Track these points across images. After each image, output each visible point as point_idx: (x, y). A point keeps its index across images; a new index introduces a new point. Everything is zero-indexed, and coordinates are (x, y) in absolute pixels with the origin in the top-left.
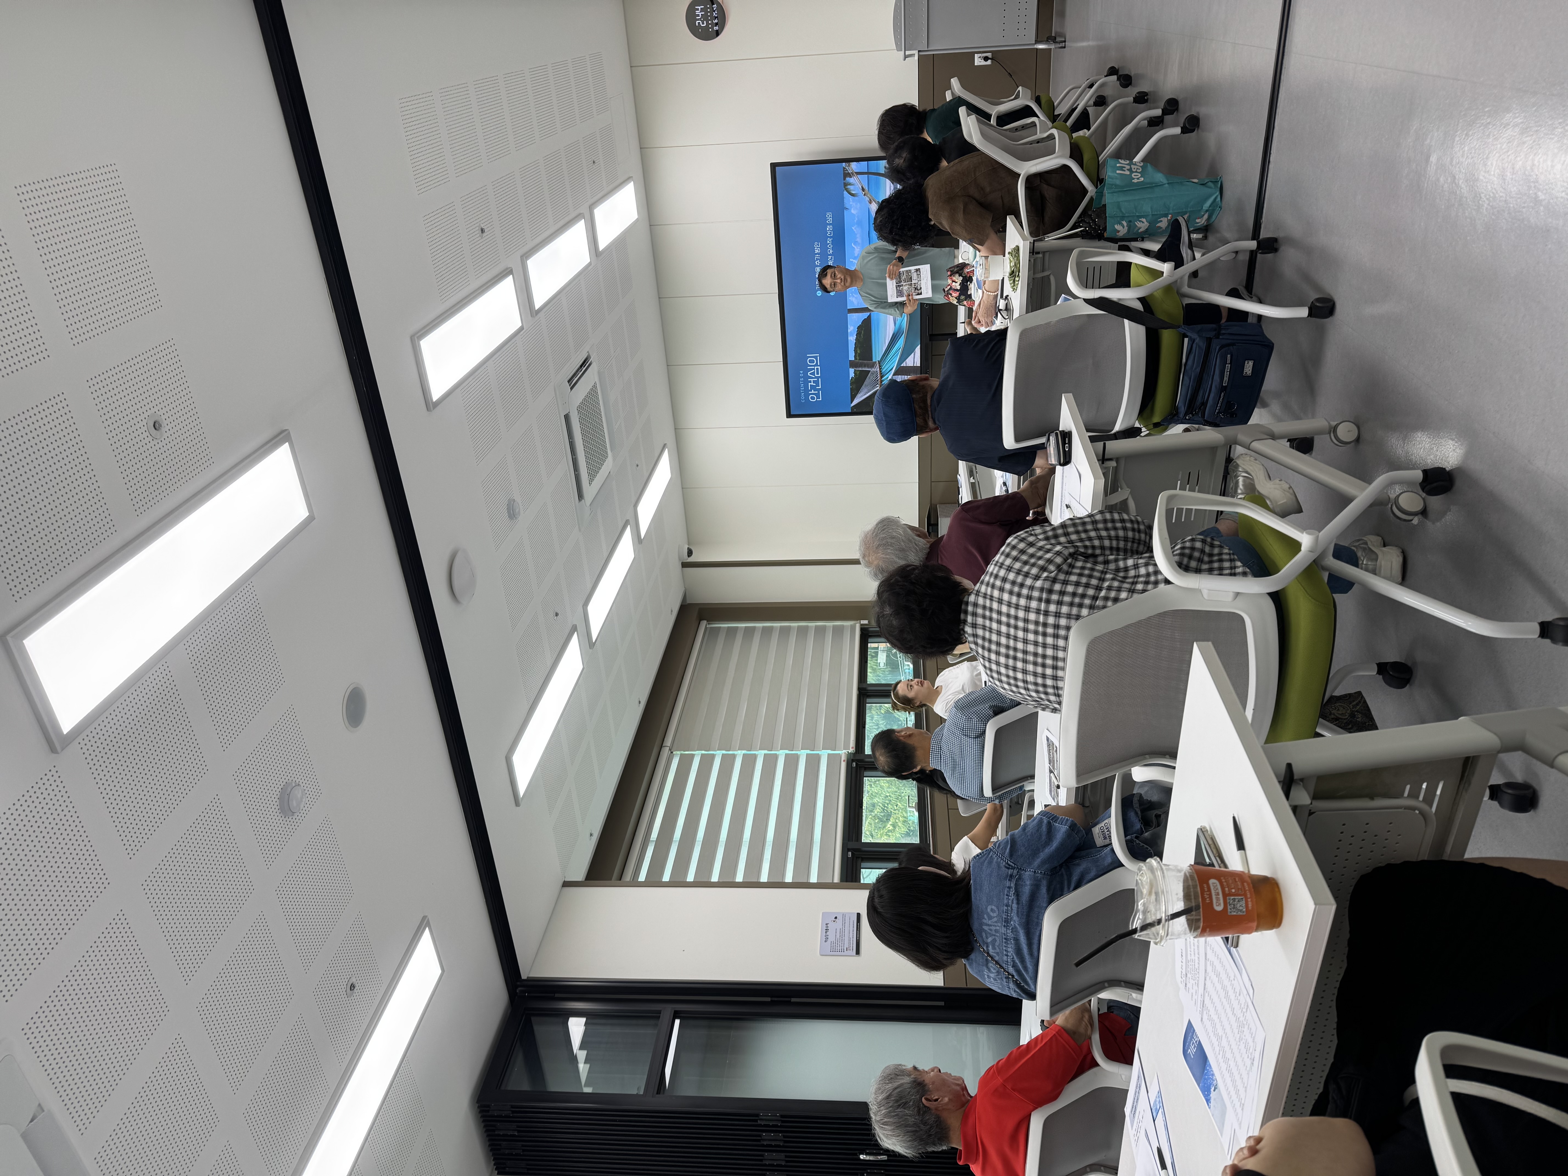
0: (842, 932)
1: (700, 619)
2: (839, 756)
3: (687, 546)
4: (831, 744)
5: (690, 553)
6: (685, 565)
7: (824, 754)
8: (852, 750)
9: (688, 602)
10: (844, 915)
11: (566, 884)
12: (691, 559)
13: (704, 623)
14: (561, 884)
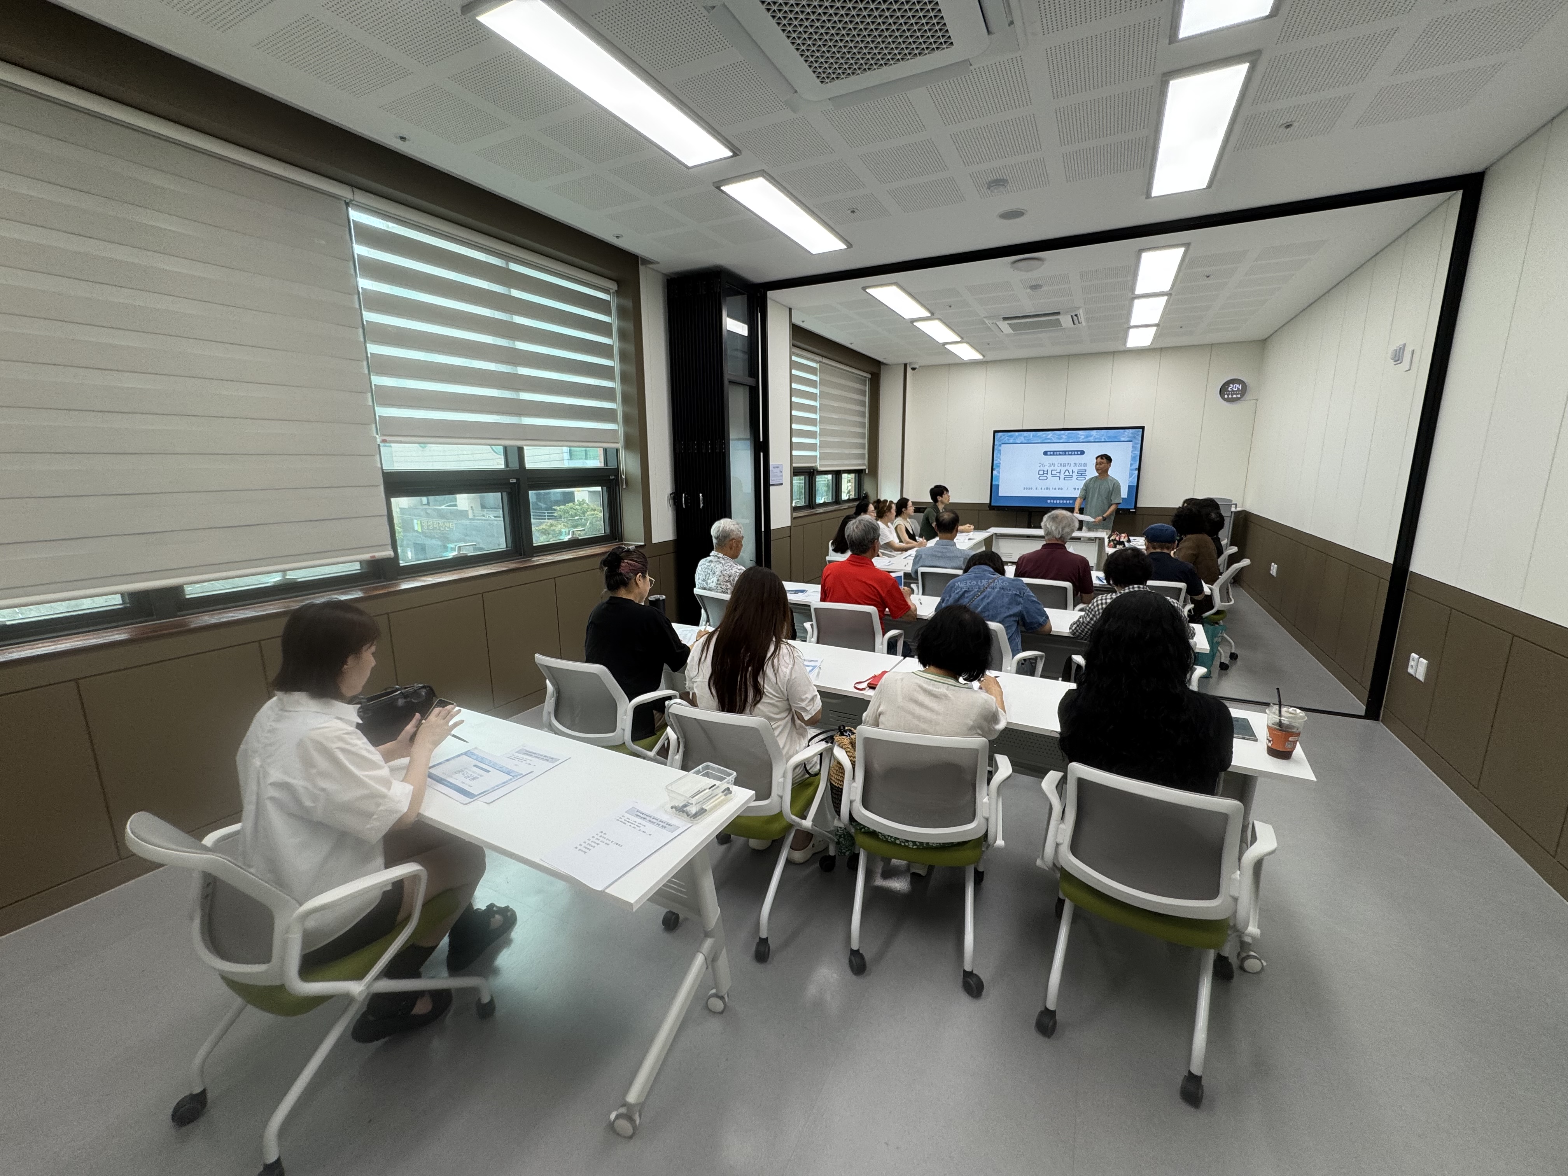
0: (777, 476)
1: (872, 374)
2: (816, 462)
3: (917, 367)
4: (823, 457)
5: (913, 369)
6: (905, 365)
7: (817, 454)
8: (820, 469)
9: (882, 367)
10: (782, 476)
11: (790, 309)
12: (909, 369)
13: (869, 376)
14: (791, 307)
